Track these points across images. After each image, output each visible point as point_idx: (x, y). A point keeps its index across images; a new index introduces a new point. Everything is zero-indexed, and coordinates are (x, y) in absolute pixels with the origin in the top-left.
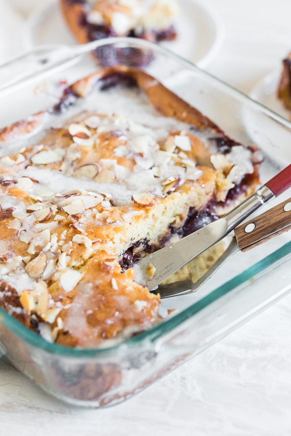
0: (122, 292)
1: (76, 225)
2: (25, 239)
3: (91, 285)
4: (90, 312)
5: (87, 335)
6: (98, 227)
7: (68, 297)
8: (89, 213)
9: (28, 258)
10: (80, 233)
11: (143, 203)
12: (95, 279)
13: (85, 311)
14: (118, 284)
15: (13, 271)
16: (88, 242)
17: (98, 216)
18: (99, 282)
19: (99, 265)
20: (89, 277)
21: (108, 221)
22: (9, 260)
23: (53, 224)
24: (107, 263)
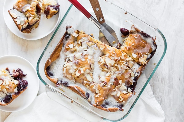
0: (134, 42)
1: (119, 59)
2: (124, 71)
3: (134, 50)
4: (142, 48)
5: (148, 46)
6: (117, 54)
7: (139, 54)
8: (113, 58)
9: (129, 69)
10: (121, 58)
11: (104, 46)
12: (132, 50)
13: (142, 49)
14: (132, 44)
15: (132, 71)
16: (123, 55)
17: (113, 55)
18: (133, 48)
19: (128, 50)
20: (132, 52)
21: (114, 52)
22: (130, 73)
23: (119, 66)
24: (128, 48)
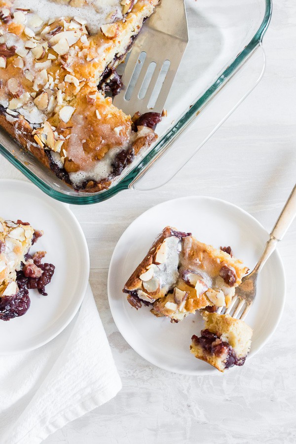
0: (105, 120)
1: (65, 66)
2: (29, 77)
3: (81, 116)
4: (84, 141)
5: (85, 161)
6: (81, 65)
7: (67, 128)
8: (73, 52)
9: (34, 94)
10: (69, 73)
11: (110, 36)
12: (84, 111)
13: (81, 140)
14: (101, 114)
15: (26, 104)
16: (76, 82)
17: (80, 54)
18: (87, 113)
19: (85, 98)
20: (79, 109)
21: (88, 59)
22: (21, 96)
23: (47, 64)
24: (91, 96)
